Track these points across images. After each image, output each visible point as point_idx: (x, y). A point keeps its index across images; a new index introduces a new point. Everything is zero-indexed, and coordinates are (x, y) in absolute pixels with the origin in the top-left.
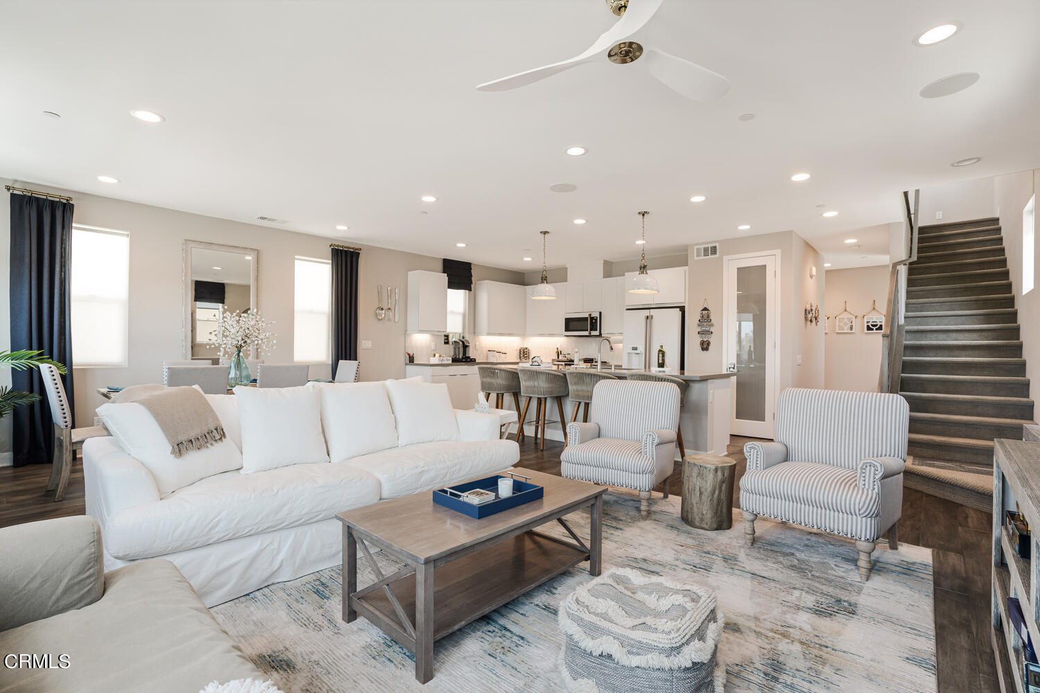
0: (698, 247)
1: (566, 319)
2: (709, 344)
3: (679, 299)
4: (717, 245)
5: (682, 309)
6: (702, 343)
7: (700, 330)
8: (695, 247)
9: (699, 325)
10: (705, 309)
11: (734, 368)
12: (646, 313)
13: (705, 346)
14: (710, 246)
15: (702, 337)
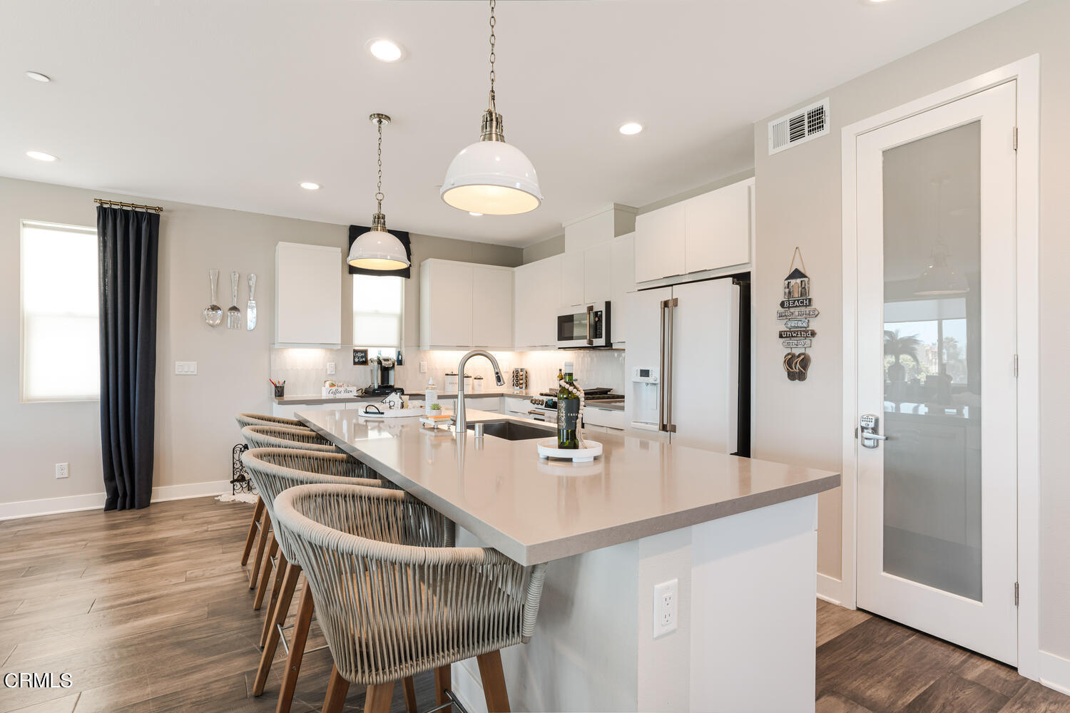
0: (775, 122)
1: (559, 317)
2: (805, 362)
3: (737, 259)
4: (825, 103)
5: (743, 280)
6: (790, 361)
7: (784, 328)
8: (771, 124)
9: (781, 316)
10: (797, 274)
11: (875, 430)
12: (666, 294)
13: (797, 368)
14: (805, 111)
15: (788, 345)
